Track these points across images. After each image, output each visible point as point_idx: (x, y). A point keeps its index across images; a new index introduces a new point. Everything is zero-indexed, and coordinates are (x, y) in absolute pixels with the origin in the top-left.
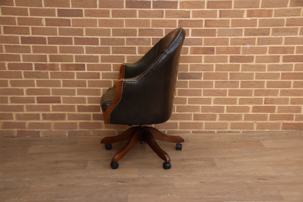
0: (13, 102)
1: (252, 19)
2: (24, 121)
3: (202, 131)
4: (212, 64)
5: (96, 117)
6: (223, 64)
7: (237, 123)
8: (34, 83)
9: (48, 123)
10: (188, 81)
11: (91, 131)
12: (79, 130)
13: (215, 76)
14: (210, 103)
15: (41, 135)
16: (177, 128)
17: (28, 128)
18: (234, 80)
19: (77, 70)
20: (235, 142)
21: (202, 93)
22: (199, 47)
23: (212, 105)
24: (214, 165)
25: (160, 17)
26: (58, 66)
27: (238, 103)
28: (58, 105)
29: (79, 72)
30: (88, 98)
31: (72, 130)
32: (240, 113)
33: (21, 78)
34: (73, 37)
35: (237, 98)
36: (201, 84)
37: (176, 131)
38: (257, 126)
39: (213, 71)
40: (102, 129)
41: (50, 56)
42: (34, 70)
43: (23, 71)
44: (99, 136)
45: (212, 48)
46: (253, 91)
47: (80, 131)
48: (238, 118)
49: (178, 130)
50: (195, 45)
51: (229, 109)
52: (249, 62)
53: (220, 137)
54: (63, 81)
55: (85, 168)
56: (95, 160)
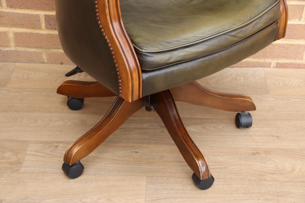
3: (299, 65)
5: (52, 23)
11: (44, 53)
12: (13, 49)
44: (63, 66)
47: (16, 51)
55: (17, 170)
56: (46, 143)
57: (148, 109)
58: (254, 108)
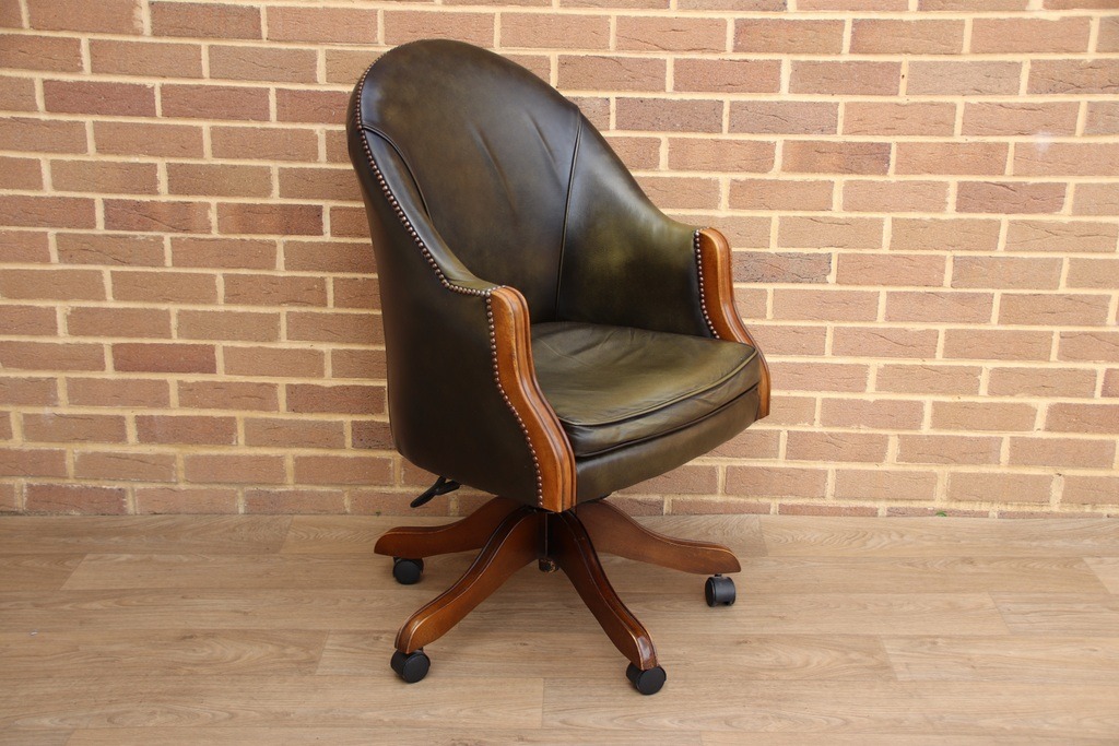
0: (11, 366)
1: (1070, 19)
2: (56, 447)
3: (820, 508)
4: (875, 215)
5: (364, 436)
6: (927, 216)
7: (978, 477)
8: (102, 286)
9: (159, 456)
10: (770, 287)
11: (346, 495)
12: (291, 488)
13: (886, 271)
14: (862, 388)
15: (131, 505)
16: (713, 492)
17: (75, 478)
18: (970, 290)
19: (287, 232)
20: (970, 561)
21: (829, 341)
22: (823, 142)
23: (871, 394)
24: (883, 670)
25: (653, 7)
26: (206, 215)
27: (983, 390)
28: (204, 382)
29: (296, 242)
30: (335, 354)
31: (261, 488)
32: (994, 434)
33: (47, 260)
34: (272, 87)
35: (980, 369)
36: (824, 306)
37: (708, 503)
38: (1065, 493)
39: (880, 246)
40: (392, 486)
41: (171, 169)
42: (100, 228)
43: (52, 232)
45: (879, 145)
46: (1056, 339)
47: (296, 493)
48: (985, 452)
49: (718, 498)
50: (806, 131)
51: (942, 416)
52: (1044, 212)
53: (902, 536)
54: (225, 276)
55: (310, 672)
56: (357, 633)
57: (544, 567)
58: (738, 569)
